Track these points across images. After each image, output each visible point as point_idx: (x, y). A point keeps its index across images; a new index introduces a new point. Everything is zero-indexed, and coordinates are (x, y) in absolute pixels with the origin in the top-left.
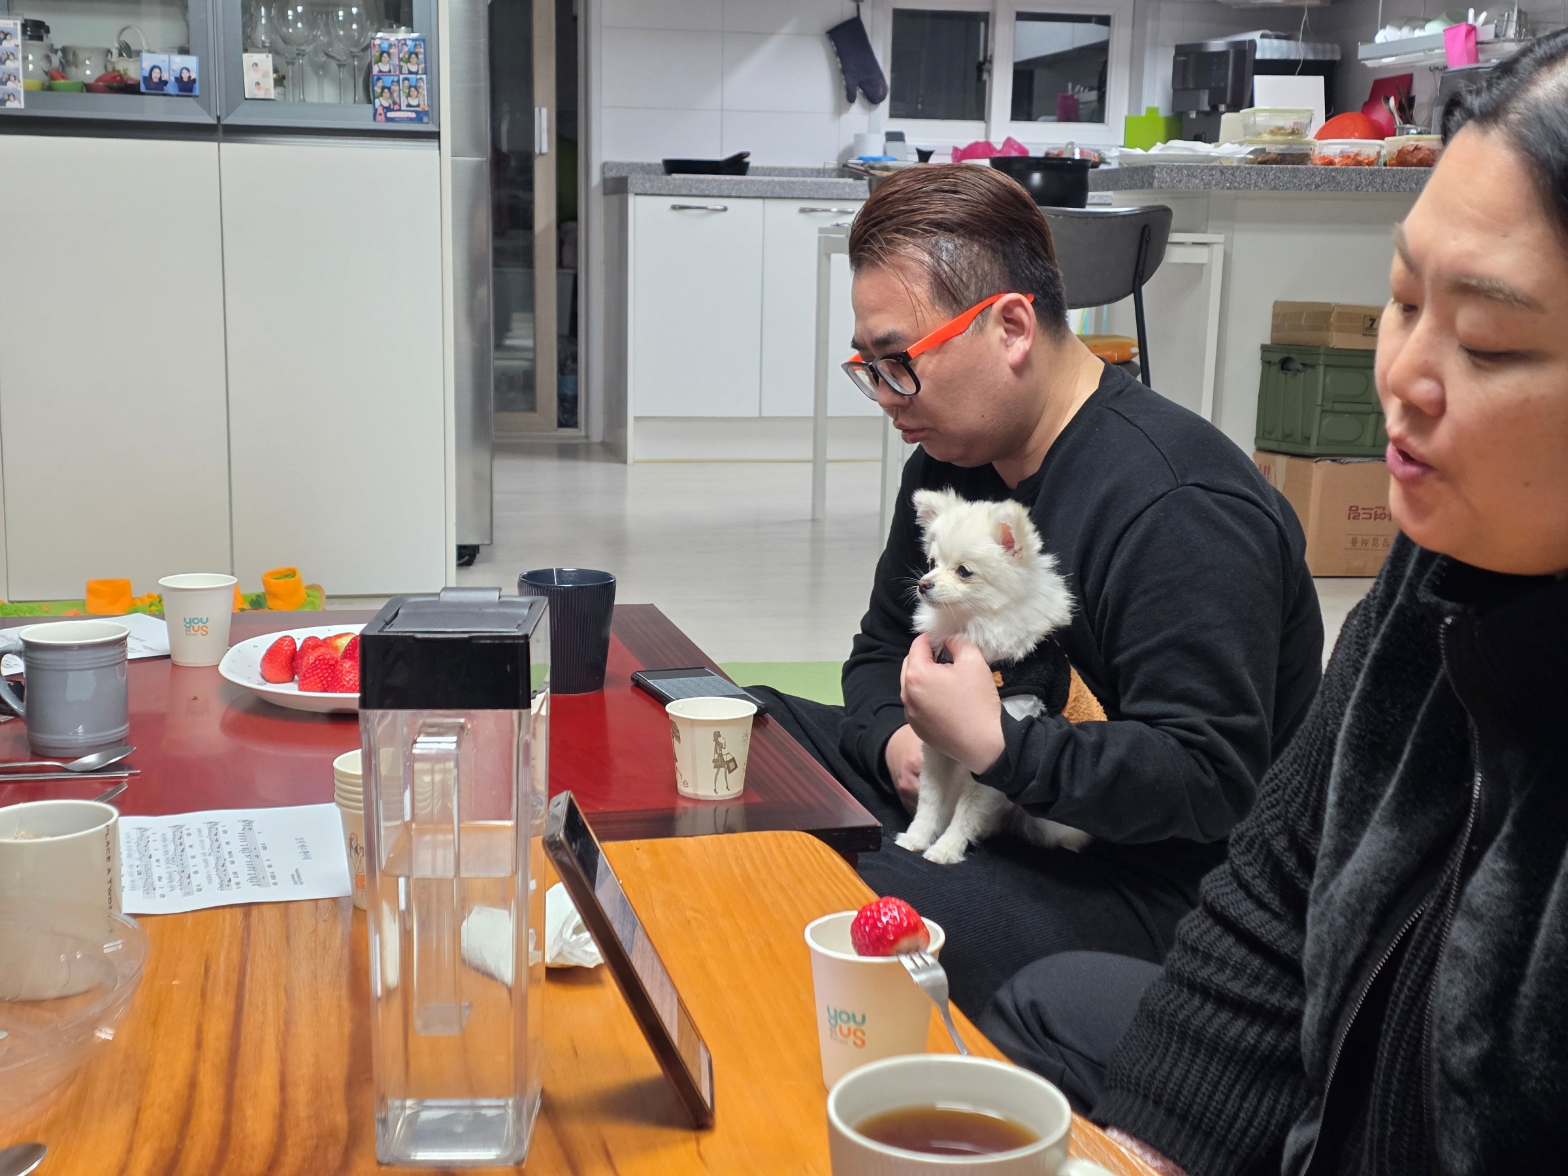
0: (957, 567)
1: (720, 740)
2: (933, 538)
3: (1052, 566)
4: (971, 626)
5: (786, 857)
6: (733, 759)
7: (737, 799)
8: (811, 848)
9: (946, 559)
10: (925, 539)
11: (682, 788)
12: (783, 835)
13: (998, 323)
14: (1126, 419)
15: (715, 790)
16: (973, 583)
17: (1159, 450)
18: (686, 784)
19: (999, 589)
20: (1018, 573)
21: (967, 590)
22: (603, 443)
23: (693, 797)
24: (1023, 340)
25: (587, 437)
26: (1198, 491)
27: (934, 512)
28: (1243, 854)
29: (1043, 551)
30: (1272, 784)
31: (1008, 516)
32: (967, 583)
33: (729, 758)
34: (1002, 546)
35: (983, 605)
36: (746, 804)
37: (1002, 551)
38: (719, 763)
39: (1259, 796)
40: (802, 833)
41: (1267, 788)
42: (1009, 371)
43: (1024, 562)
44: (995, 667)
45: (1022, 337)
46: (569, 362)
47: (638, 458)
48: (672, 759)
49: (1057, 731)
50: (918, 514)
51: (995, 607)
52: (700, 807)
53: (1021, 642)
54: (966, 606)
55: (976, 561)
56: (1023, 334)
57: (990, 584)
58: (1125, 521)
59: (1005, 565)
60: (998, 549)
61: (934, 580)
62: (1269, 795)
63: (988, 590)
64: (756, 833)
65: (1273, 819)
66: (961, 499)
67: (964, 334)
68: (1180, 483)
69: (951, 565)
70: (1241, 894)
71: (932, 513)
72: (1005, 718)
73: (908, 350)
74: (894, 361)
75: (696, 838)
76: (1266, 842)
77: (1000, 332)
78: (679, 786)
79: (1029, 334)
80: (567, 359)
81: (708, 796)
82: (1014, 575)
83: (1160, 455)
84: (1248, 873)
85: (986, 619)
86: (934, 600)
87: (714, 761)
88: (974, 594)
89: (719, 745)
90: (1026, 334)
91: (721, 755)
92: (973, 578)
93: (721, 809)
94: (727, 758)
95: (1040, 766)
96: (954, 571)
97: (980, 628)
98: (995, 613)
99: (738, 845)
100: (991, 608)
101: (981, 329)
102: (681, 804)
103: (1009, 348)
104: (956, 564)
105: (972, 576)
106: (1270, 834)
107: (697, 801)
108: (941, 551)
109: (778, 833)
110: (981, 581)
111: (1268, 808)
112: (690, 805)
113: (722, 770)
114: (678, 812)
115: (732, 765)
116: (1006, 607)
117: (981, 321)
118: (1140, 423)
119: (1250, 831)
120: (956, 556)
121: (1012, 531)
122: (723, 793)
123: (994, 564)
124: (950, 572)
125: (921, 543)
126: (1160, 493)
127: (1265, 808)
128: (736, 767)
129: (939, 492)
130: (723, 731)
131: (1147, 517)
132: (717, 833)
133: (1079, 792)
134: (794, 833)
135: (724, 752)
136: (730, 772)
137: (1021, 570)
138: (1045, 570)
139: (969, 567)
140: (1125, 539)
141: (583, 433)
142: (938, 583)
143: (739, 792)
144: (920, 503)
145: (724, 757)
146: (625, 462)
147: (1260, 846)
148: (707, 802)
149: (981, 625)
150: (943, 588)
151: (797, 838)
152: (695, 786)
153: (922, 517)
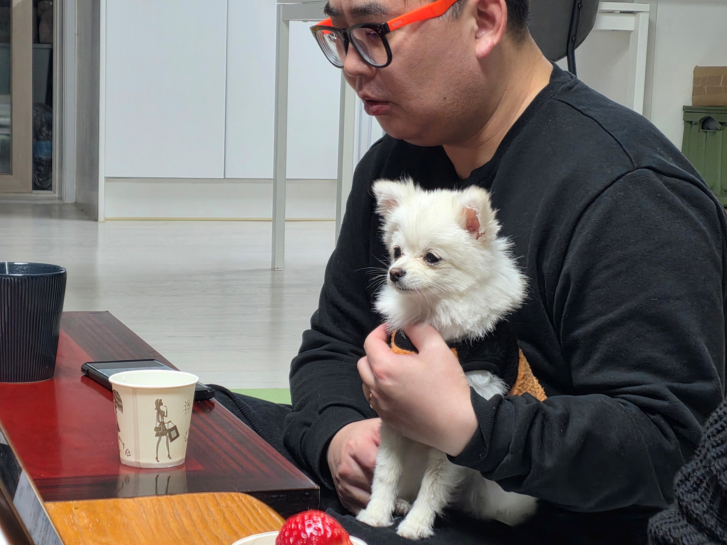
0: (424, 254)
1: (162, 408)
2: (395, 228)
3: (507, 248)
4: (439, 309)
5: (224, 514)
6: (175, 428)
7: (178, 467)
8: (249, 506)
9: (412, 247)
10: (386, 228)
11: (125, 458)
12: (221, 497)
13: (473, 14)
14: (579, 111)
15: (157, 458)
16: (441, 269)
17: (613, 137)
18: (128, 453)
19: (466, 272)
20: (483, 255)
21: (435, 275)
22: (76, 204)
23: (134, 465)
24: (491, 35)
25: (61, 198)
26: (650, 172)
27: (395, 201)
28: (689, 492)
29: (500, 234)
30: (717, 426)
31: (474, 202)
32: (435, 268)
33: (171, 426)
34: (467, 231)
35: (451, 288)
36: (187, 471)
37: (468, 235)
38: (161, 431)
39: (704, 437)
40: (240, 494)
41: (712, 429)
42: (475, 61)
43: (486, 245)
44: (451, 344)
45: (491, 32)
46: (44, 129)
47: (108, 216)
48: (115, 429)
49: (526, 406)
50: (378, 203)
51: (462, 289)
52: (142, 476)
53: (482, 322)
54: (434, 291)
55: (441, 247)
56: (492, 29)
57: (457, 268)
58: (586, 200)
59: (472, 249)
60: (463, 235)
61: (404, 268)
62: (714, 436)
63: (456, 274)
64: (195, 495)
65: (719, 457)
66: (418, 188)
67: (441, 18)
68: (636, 165)
69: (419, 252)
70: (691, 528)
71: (392, 203)
72: (475, 398)
73: (387, 22)
74: (373, 32)
75: (135, 499)
76: (714, 479)
77: (472, 23)
78: (121, 456)
79: (498, 30)
80: (42, 126)
81: (150, 464)
82: (480, 258)
83: (615, 142)
84: (698, 509)
85: (452, 301)
86: (405, 286)
87: (156, 429)
88: (441, 279)
89: (161, 414)
90: (495, 29)
91: (163, 423)
92: (441, 264)
93: (163, 477)
94: (169, 426)
95: (513, 440)
96: (422, 258)
97: (446, 309)
98: (461, 295)
99: (177, 505)
100: (458, 290)
101: (457, 17)
102: (123, 472)
103: (477, 40)
104: (423, 251)
105: (440, 262)
106: (717, 471)
107: (138, 469)
108: (407, 240)
109: (216, 494)
110: (450, 265)
111: (713, 447)
112: (132, 474)
113: (164, 438)
114: (122, 478)
115: (174, 434)
116: (472, 289)
117: (458, 8)
118: (592, 114)
119: (697, 471)
120: (423, 244)
121: (479, 216)
122: (164, 461)
123: (461, 249)
124: (419, 259)
125: (382, 233)
126: (618, 174)
127: (710, 447)
128: (178, 435)
129: (398, 181)
130: (166, 400)
131: (607, 197)
132: (157, 494)
133: (549, 463)
134: (233, 494)
135: (166, 420)
136: (172, 440)
137: (485, 252)
138: (501, 252)
139: (437, 253)
140: (584, 217)
141: (57, 195)
142: (409, 270)
143: (181, 461)
144: (381, 193)
145: (166, 425)
146: (96, 220)
147: (707, 484)
148: (148, 470)
149: (447, 307)
150: (414, 275)
151: (236, 498)
152: (137, 455)
153: (382, 206)
